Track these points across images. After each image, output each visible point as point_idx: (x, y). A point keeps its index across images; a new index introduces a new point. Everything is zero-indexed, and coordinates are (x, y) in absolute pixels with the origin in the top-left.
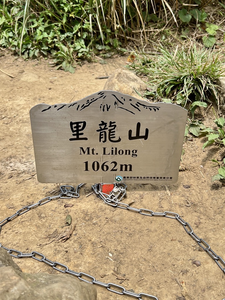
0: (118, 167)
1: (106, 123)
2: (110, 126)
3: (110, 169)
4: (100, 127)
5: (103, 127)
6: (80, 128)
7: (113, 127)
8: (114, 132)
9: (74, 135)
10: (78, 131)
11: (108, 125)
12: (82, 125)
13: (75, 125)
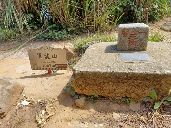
0: (51, 66)
3: (49, 66)
10: (39, 56)
12: (40, 54)
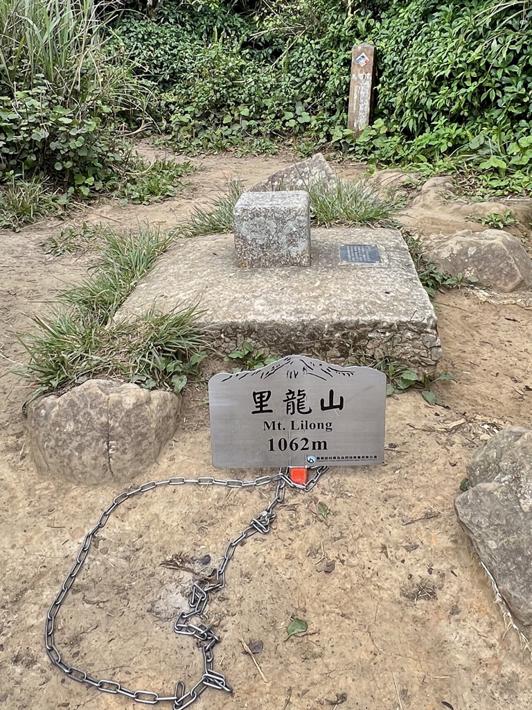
0: (310, 445)
1: (294, 392)
2: (299, 395)
3: (300, 448)
4: (288, 397)
5: (290, 396)
6: (264, 399)
7: (302, 396)
8: (304, 401)
9: (257, 407)
10: (261, 402)
11: (296, 393)
12: (266, 394)
13: (259, 395)
